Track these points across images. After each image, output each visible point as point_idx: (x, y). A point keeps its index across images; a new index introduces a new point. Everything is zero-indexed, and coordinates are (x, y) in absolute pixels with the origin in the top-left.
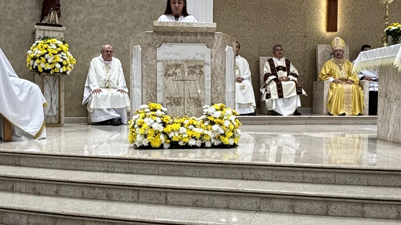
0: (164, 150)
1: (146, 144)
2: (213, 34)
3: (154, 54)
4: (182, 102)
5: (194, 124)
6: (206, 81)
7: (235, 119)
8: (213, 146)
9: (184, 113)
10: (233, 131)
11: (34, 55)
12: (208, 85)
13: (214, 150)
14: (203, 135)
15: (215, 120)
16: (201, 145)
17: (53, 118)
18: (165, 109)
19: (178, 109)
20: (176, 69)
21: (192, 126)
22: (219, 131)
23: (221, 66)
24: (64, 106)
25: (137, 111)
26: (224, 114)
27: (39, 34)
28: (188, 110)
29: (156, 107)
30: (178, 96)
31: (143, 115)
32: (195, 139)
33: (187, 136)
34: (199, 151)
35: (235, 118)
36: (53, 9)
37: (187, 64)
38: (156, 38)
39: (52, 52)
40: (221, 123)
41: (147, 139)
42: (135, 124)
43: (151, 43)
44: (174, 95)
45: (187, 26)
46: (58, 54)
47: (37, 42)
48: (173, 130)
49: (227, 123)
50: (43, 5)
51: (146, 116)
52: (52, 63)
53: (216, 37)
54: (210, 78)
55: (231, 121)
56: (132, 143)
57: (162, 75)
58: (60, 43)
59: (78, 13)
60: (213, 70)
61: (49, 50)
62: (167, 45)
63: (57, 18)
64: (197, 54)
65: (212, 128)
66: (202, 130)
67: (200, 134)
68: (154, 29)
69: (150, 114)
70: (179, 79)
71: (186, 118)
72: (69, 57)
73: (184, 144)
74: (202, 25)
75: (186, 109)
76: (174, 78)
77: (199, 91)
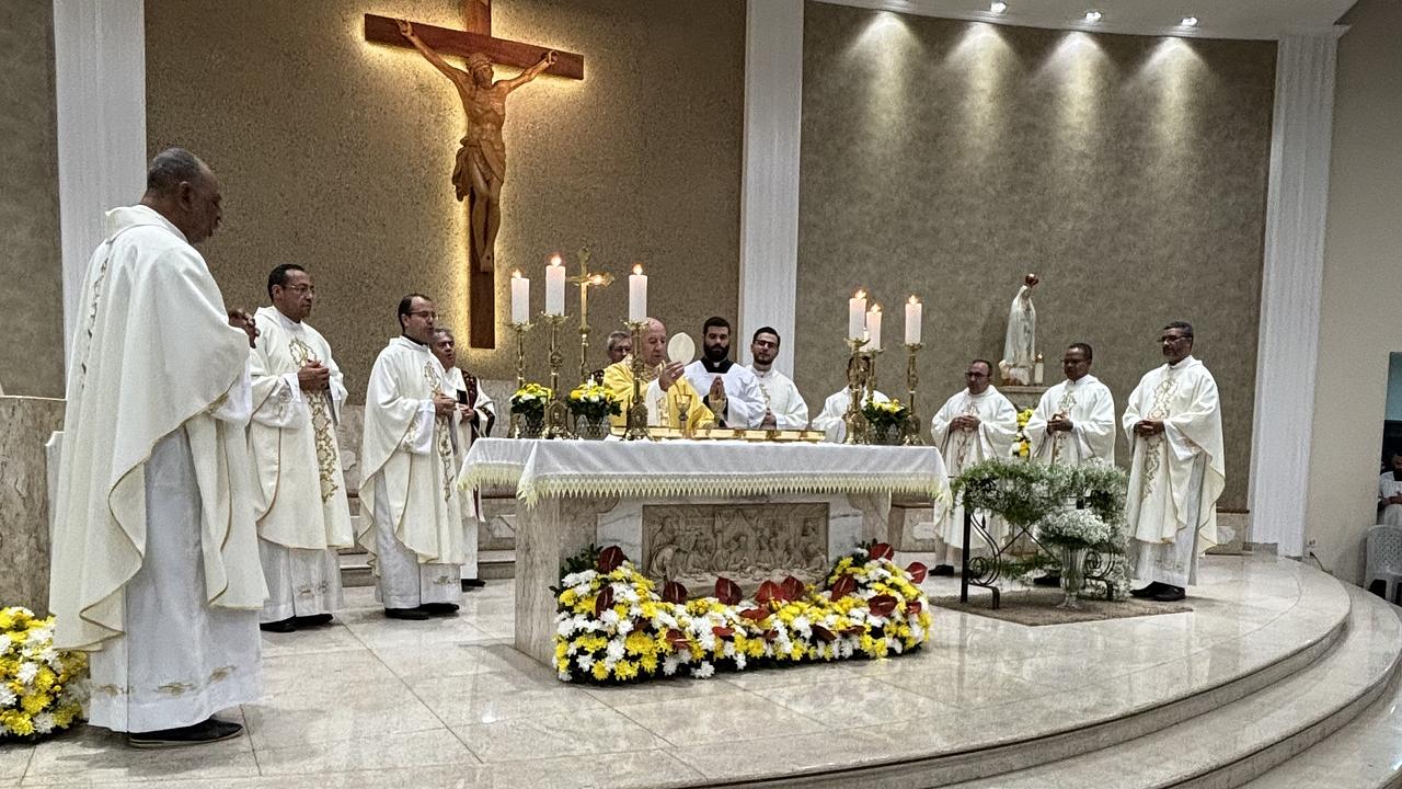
26: (24, 641)
49: (28, 672)
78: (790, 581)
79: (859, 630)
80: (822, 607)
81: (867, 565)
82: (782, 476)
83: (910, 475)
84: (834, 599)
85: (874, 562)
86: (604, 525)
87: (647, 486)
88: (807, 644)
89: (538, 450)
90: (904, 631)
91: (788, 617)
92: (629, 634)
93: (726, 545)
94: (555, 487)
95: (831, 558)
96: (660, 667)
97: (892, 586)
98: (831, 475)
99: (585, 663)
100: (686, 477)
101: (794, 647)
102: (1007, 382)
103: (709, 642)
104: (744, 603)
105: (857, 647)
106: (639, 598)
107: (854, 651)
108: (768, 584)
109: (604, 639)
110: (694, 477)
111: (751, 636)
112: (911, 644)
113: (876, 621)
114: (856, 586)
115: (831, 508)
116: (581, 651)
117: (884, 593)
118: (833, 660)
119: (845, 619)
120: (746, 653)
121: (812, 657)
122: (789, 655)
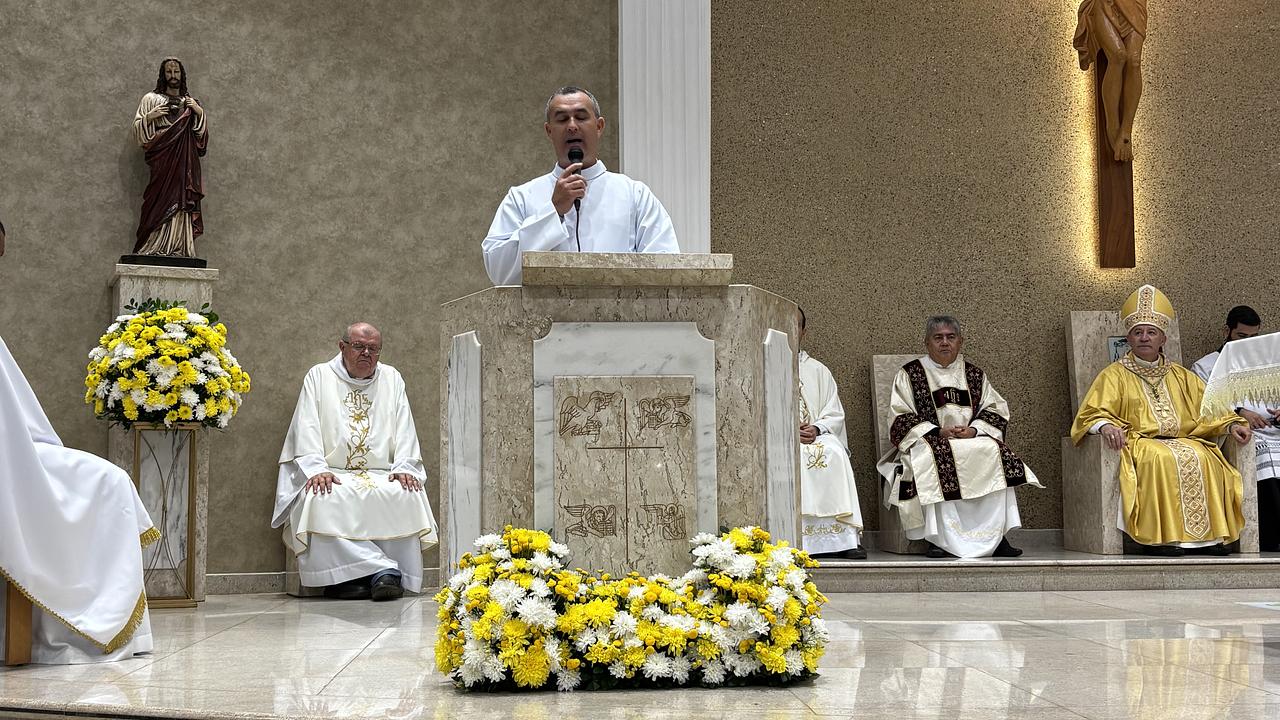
0: (561, 694)
1: (496, 676)
2: (720, 291)
3: (524, 362)
4: (619, 522)
5: (661, 601)
6: (699, 449)
7: (806, 581)
8: (731, 681)
9: (628, 561)
10: (797, 626)
11: (112, 361)
12: (706, 462)
13: (732, 693)
14: (693, 640)
15: (737, 587)
16: (687, 676)
17: (169, 578)
18: (561, 549)
19: (607, 546)
20: (599, 409)
21: (655, 610)
22: (750, 624)
23: (751, 397)
24: (204, 536)
25: (467, 558)
26: (765, 564)
27: (129, 291)
28: (641, 551)
29: (530, 542)
30: (605, 502)
31: (485, 570)
32: (666, 656)
33: (637, 643)
34: (681, 699)
35: (805, 576)
36: (177, 210)
37: (637, 393)
38: (530, 306)
39: (172, 352)
40: (754, 597)
41: (502, 655)
42: (457, 604)
43: (514, 324)
44: (590, 497)
45: (634, 266)
46: (191, 357)
47: (120, 318)
48: (590, 625)
49: (777, 598)
50: (144, 197)
51: (497, 575)
52: (170, 390)
53: (731, 300)
54: (712, 440)
55: (790, 588)
56: (447, 672)
57: (551, 432)
58: (198, 321)
59: (261, 218)
60: (723, 412)
61: (160, 344)
62: (568, 330)
63: (190, 238)
64: (670, 357)
65: (727, 614)
66: (690, 622)
67: (684, 636)
69: (510, 565)
70: (608, 445)
71: (635, 578)
72: (226, 366)
73: (630, 675)
74: (684, 261)
75: (631, 546)
76: (590, 439)
77: (679, 485)
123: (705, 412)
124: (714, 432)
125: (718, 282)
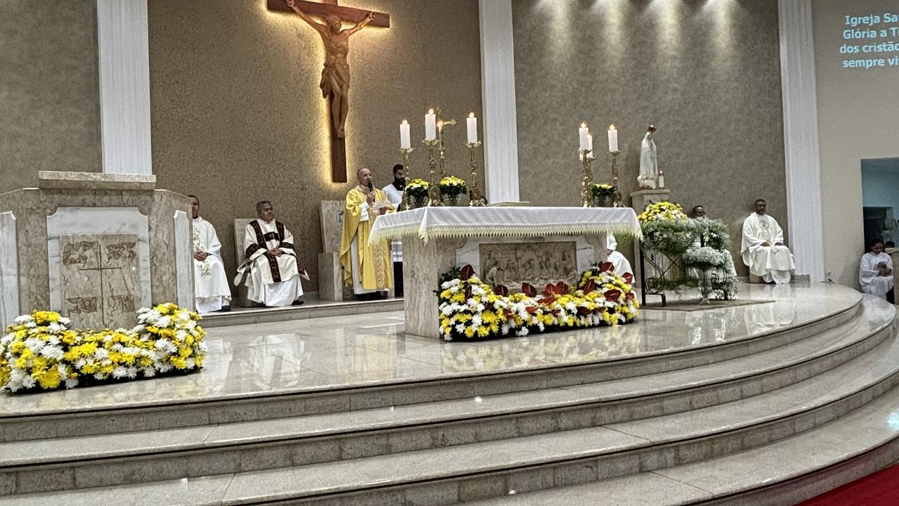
0: (67, 391)
1: (29, 385)
2: (150, 192)
3: (41, 227)
4: (98, 304)
5: (122, 341)
6: (141, 268)
7: (196, 326)
8: (158, 375)
9: (104, 323)
10: (191, 347)
12: (145, 274)
13: (160, 380)
14: (139, 358)
15: (161, 332)
16: (136, 375)
18: (66, 321)
19: (92, 317)
20: (86, 250)
22: (168, 348)
23: (167, 242)
25: (11, 328)
26: (176, 320)
28: (111, 318)
29: (48, 317)
30: (90, 296)
31: (22, 333)
32: (124, 367)
33: (109, 362)
34: (133, 386)
35: (196, 324)
37: (106, 242)
38: (45, 198)
40: (170, 336)
41: (32, 375)
43: (35, 208)
44: (82, 293)
45: (103, 180)
48: (83, 356)
49: (181, 335)
51: (29, 335)
53: (156, 197)
54: (148, 264)
55: (187, 330)
57: (59, 262)
60: (153, 250)
62: (66, 211)
64: (124, 225)
66: (137, 350)
67: (134, 357)
68: (41, 183)
69: (37, 330)
70: (92, 268)
71: (107, 331)
73: (105, 377)
74: (130, 178)
75: (105, 316)
76: (81, 265)
77: (130, 286)
78: (560, 284)
79: (601, 309)
80: (580, 297)
81: (600, 275)
82: (552, 226)
83: (618, 223)
84: (585, 293)
85: (604, 273)
86: (461, 255)
87: (484, 231)
88: (575, 317)
89: (428, 212)
90: (626, 310)
91: (564, 303)
92: (483, 311)
93: (524, 266)
94: (438, 232)
95: (580, 273)
96: (500, 330)
97: (617, 285)
98: (578, 225)
99: (460, 328)
100: (503, 226)
101: (569, 318)
102: (643, 188)
103: (525, 315)
104: (538, 296)
105: (601, 319)
106: (486, 292)
107: (600, 321)
108: (549, 286)
109: (469, 315)
110: (507, 226)
111: (545, 313)
112: (630, 317)
113: (610, 304)
114: (596, 287)
115: (577, 244)
116: (458, 322)
117: (613, 288)
118: (590, 327)
119: (593, 304)
120: (544, 322)
121: (578, 325)
122: (566, 324)
123: (143, 251)
124: (149, 260)
125: (149, 188)
